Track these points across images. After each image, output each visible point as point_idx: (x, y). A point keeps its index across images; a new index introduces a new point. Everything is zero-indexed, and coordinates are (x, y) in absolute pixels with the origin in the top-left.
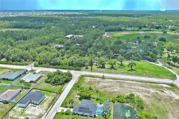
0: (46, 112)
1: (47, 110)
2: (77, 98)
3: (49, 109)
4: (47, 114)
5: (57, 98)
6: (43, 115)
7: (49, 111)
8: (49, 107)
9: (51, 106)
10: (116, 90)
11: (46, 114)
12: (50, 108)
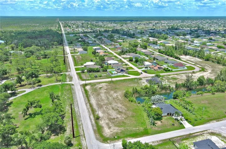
0: (203, 134)
1: (201, 135)
2: (161, 122)
3: (198, 134)
4: (204, 131)
5: (179, 138)
6: (209, 133)
7: (200, 132)
8: (197, 136)
9: (194, 135)
10: (120, 105)
11: (206, 132)
12: (196, 134)
